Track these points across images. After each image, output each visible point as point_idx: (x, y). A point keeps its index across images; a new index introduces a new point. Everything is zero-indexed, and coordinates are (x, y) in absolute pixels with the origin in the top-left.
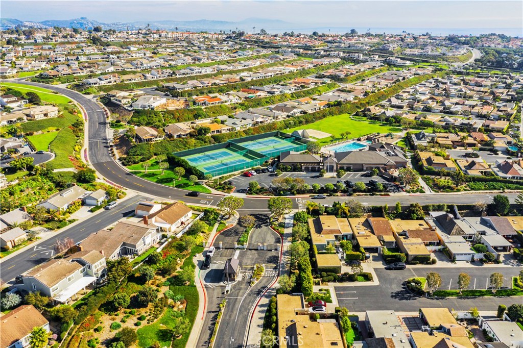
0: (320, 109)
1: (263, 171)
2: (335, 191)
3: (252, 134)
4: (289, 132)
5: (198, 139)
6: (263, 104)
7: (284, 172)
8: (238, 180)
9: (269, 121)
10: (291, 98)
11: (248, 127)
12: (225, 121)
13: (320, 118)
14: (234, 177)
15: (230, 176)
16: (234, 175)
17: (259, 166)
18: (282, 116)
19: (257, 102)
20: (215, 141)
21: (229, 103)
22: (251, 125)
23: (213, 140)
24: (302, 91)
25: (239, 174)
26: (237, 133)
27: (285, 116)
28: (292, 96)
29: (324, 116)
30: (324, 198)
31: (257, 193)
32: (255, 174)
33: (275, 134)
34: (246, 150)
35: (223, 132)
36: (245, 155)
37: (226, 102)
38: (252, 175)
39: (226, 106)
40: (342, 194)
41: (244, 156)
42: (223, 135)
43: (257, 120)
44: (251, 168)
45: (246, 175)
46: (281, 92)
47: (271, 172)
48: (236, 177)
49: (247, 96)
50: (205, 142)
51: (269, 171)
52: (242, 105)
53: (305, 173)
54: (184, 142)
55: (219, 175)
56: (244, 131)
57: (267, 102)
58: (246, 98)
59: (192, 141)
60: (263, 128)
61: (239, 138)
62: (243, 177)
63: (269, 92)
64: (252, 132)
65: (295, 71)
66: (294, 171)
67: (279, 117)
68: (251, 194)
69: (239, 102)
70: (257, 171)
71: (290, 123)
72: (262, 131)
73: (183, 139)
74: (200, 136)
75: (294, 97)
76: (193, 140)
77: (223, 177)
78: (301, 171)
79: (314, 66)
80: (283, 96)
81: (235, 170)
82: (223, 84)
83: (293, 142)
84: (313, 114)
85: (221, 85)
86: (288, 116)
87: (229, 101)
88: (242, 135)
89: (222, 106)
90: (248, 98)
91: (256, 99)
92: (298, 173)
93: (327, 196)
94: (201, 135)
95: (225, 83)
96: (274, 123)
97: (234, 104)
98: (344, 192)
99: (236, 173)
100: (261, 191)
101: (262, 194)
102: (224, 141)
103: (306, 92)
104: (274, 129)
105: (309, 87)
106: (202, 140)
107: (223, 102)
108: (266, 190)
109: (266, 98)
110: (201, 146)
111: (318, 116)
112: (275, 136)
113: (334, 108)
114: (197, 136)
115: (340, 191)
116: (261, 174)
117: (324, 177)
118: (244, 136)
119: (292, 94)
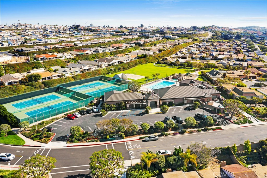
0: (132, 60)
1: (88, 112)
2: (166, 129)
3: (80, 79)
4: (111, 76)
5: (28, 85)
6: (91, 59)
7: (109, 111)
8: (60, 124)
9: (94, 69)
10: (110, 55)
11: (77, 73)
12: (57, 70)
13: (133, 66)
14: (56, 121)
15: (52, 120)
16: (57, 119)
17: (84, 107)
18: (105, 65)
19: (86, 58)
20: (45, 86)
21: (64, 58)
22: (79, 72)
23: (43, 85)
24: (118, 51)
25: (62, 117)
26: (66, 78)
27: (107, 65)
28: (111, 54)
29: (136, 65)
30: (157, 139)
31: (79, 140)
32: (79, 115)
33: (99, 79)
34: (73, 93)
35: (54, 78)
36: (72, 97)
37: (61, 58)
38: (76, 117)
39: (61, 60)
40: (173, 132)
41: (70, 98)
42: (54, 80)
43: (85, 68)
44: (75, 110)
45: (70, 117)
46: (103, 51)
47: (96, 112)
48: (58, 120)
49: (78, 54)
50: (35, 88)
51: (93, 112)
52: (74, 59)
53: (130, 111)
54: (14, 89)
55: (39, 120)
56: (73, 77)
57: (93, 58)
58: (77, 55)
59: (22, 88)
60: (90, 74)
61: (68, 83)
62: (66, 120)
63: (94, 51)
64: (80, 77)
65: (112, 41)
66: (119, 109)
67: (102, 66)
68: (72, 142)
69: (72, 57)
70: (81, 112)
71: (111, 70)
72: (89, 77)
73: (13, 86)
74: (30, 83)
75: (112, 55)
76: (24, 86)
77: (43, 122)
78: (126, 109)
79: (123, 39)
80: (105, 54)
81: (59, 113)
82: (62, 47)
83: (114, 84)
84: (128, 63)
85: (60, 48)
86: (109, 65)
87: (64, 57)
88: (71, 80)
89: (58, 60)
90: (79, 55)
91: (85, 56)
92: (123, 111)
93: (159, 136)
94: (32, 82)
95: (63, 47)
96: (98, 70)
97: (68, 59)
98: (175, 129)
99: (59, 116)
100: (85, 137)
101: (86, 141)
102: (54, 86)
103: (120, 51)
104: (99, 74)
105: (122, 49)
106: (33, 86)
107: (59, 58)
108: (90, 135)
109: (92, 55)
110: (31, 91)
111: (131, 64)
112: (99, 80)
113: (142, 59)
114: (27, 82)
115: (171, 129)
116: (85, 115)
117: (150, 113)
118: (73, 81)
119: (111, 52)
